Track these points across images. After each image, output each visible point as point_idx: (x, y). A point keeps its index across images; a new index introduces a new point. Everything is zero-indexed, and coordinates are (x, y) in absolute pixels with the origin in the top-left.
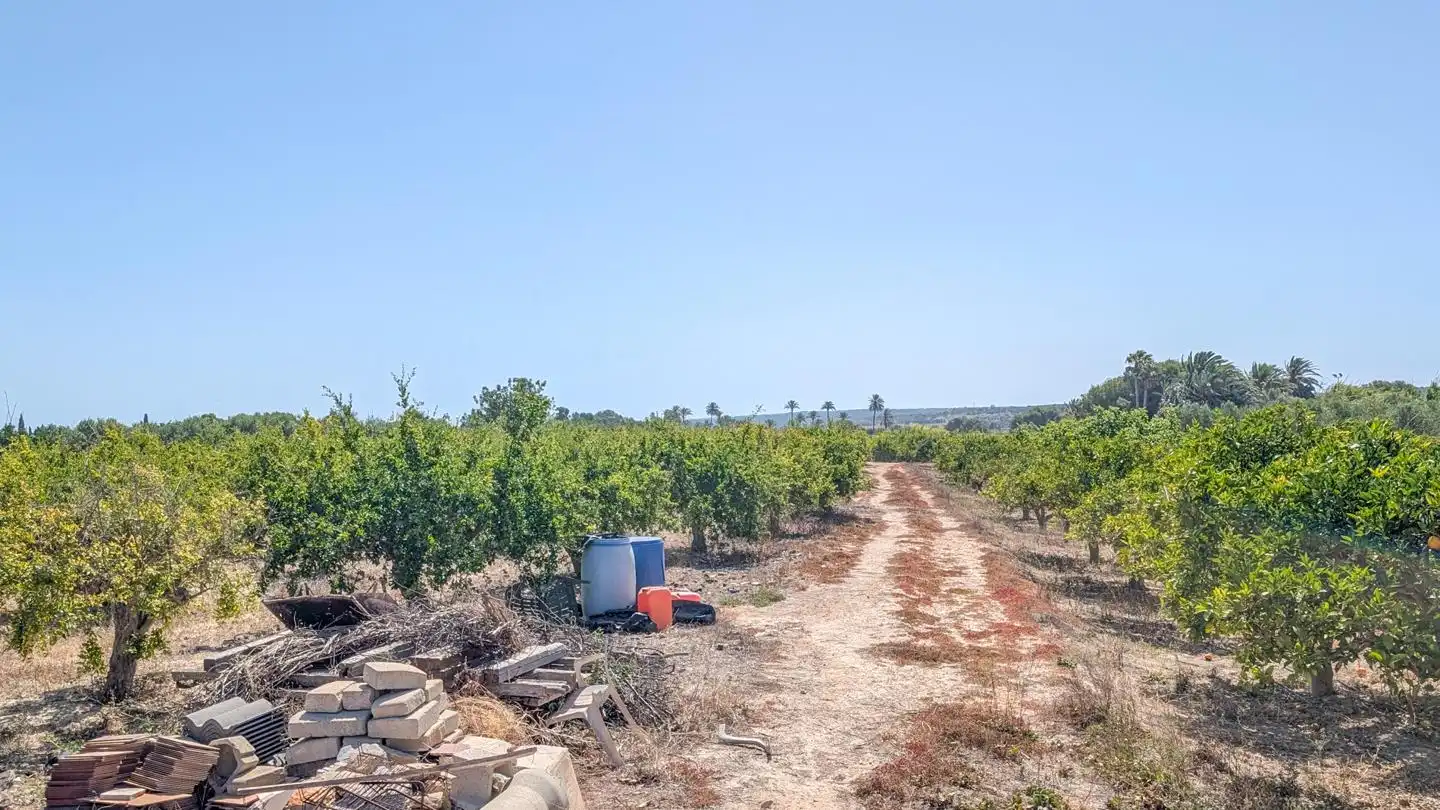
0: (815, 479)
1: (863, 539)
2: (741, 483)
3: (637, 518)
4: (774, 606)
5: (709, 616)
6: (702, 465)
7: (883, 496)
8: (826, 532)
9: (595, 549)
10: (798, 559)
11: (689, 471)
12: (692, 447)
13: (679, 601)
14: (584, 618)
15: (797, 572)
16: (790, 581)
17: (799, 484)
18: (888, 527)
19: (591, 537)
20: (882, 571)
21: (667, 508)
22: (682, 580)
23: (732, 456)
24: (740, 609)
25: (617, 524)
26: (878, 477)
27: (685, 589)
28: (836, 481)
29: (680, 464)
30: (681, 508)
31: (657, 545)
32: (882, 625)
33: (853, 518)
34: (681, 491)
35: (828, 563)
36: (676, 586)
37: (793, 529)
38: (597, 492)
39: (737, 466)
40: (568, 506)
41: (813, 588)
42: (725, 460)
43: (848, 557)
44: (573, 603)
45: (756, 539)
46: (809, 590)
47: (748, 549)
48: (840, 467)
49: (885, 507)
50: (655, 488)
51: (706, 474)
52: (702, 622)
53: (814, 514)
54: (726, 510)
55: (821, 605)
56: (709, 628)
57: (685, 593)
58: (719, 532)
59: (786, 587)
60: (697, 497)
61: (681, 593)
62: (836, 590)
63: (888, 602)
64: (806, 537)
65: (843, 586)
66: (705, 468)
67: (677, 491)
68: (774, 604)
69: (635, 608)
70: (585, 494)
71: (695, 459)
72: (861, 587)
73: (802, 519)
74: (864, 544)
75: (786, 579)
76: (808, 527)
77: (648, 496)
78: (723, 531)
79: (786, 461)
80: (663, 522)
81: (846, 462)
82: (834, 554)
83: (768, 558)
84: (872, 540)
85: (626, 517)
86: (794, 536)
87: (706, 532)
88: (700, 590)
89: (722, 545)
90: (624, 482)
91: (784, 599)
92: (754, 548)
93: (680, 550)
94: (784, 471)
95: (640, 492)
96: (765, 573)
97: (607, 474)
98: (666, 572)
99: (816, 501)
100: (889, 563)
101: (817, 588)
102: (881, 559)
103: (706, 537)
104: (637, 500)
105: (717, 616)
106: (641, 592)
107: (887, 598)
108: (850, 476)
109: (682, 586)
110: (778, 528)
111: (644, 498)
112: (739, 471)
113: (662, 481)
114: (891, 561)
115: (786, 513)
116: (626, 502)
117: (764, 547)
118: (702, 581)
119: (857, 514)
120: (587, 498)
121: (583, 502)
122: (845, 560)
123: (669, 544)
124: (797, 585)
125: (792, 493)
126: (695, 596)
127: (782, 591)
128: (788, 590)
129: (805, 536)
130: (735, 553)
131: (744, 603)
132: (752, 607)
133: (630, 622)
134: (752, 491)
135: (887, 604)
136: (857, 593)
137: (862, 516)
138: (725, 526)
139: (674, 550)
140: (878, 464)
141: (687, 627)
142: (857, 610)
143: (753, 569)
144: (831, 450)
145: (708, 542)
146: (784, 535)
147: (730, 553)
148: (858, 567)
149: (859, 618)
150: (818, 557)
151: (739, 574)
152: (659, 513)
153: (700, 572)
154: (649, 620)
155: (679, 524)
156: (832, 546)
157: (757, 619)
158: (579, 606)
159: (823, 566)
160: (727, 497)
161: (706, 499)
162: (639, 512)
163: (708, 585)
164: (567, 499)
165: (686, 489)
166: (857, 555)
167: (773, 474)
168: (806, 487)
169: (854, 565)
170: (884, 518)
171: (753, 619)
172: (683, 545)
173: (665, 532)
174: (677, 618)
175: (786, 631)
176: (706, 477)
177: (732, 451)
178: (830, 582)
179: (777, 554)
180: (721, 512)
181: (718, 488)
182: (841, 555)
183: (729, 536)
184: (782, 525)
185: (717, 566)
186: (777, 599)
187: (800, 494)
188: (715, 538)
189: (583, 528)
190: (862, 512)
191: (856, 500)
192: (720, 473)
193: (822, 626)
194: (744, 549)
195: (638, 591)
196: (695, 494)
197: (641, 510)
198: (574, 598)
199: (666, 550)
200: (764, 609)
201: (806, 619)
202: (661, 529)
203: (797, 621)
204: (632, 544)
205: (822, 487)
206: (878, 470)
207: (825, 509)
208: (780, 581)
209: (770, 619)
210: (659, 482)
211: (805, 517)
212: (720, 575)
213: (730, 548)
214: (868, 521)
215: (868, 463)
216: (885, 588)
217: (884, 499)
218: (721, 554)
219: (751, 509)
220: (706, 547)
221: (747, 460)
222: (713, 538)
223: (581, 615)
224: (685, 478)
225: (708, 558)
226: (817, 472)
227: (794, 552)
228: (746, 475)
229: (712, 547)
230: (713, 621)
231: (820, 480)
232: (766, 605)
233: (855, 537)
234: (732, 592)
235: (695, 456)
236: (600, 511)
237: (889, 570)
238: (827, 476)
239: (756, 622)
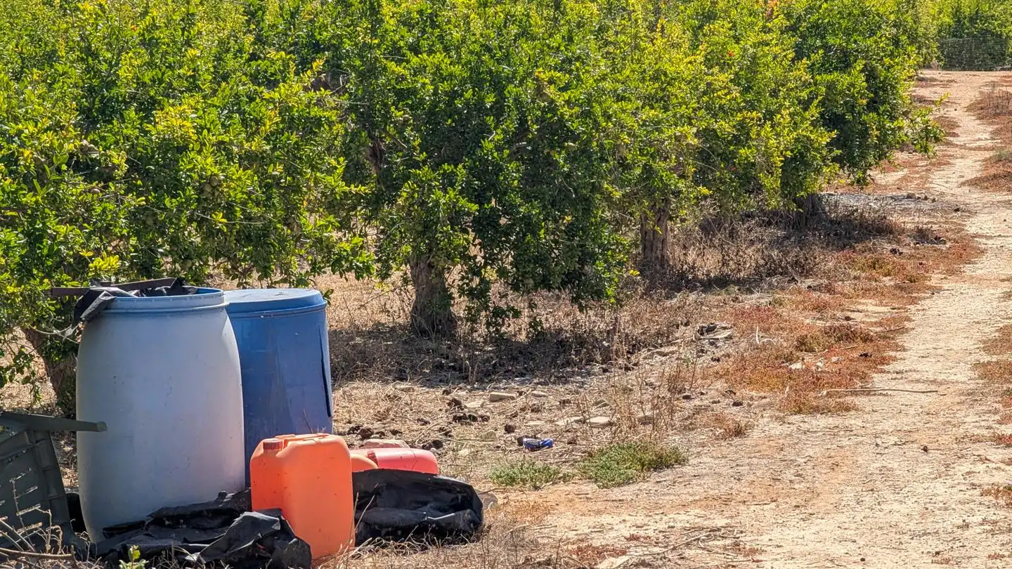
0: (770, 115)
1: (911, 287)
2: (556, 131)
3: (245, 237)
4: (651, 484)
5: (467, 514)
6: (438, 76)
7: (969, 166)
8: (805, 270)
9: (119, 332)
10: (725, 348)
11: (401, 95)
12: (406, 22)
13: (373, 473)
14: (90, 536)
15: (720, 385)
16: (698, 410)
17: (725, 127)
18: (983, 252)
19: (105, 293)
20: (963, 376)
21: (332, 204)
22: (381, 417)
23: (526, 47)
24: (553, 493)
25: (184, 254)
26: (952, 113)
27: (393, 440)
28: (830, 120)
29: (369, 72)
30: (375, 203)
31: (306, 312)
32: (966, 526)
33: (881, 229)
34: (376, 155)
35: (809, 358)
36: (366, 434)
37: (708, 263)
38: (118, 159)
39: (545, 76)
40: (28, 199)
41: (767, 428)
42: (507, 58)
43: (866, 339)
44: (53, 493)
45: (599, 294)
46: (755, 434)
47: (575, 325)
48: (843, 80)
49: (974, 197)
50: (297, 146)
51: (450, 104)
52: (445, 535)
53: (771, 218)
54: (509, 210)
55: (789, 475)
56: (462, 549)
57: (392, 451)
58: (490, 274)
59: (688, 429)
60: (424, 172)
61: (380, 453)
62: (833, 432)
63: (984, 460)
64: (747, 285)
65: (853, 420)
66: (444, 87)
67: (364, 157)
68: (655, 476)
69: (244, 498)
70: (84, 166)
71: (415, 60)
72: (905, 422)
73: (733, 235)
74: (914, 301)
75: (689, 405)
76: (751, 257)
77: (277, 170)
78: (502, 273)
79: (681, 64)
80: (322, 245)
81: (859, 65)
82: (827, 332)
83: (635, 347)
84: (935, 290)
85: (210, 232)
86: (710, 284)
87: (455, 275)
88: (437, 444)
89: (498, 313)
90: (199, 130)
91: (681, 461)
92: (593, 320)
93: (377, 332)
94: (679, 91)
95: (250, 160)
96: (627, 391)
97: (148, 108)
98: (336, 396)
99: (771, 182)
100: (987, 350)
101: (777, 429)
102: (958, 343)
103: (454, 291)
104: (241, 182)
105: (488, 517)
106: (259, 451)
107: (981, 449)
108: (873, 106)
109: (382, 435)
110: (663, 261)
111: (263, 175)
112: (551, 91)
113: (318, 122)
114: (989, 346)
115: (687, 218)
116: (208, 189)
117: (625, 316)
118: (443, 419)
119: (895, 218)
120: (89, 178)
121: (75, 188)
122: (861, 347)
123: (344, 314)
124: (719, 420)
125: (704, 156)
126: (416, 459)
127: (674, 440)
128: (700, 436)
129: (738, 282)
130: (540, 336)
131: (566, 479)
132: (589, 488)
133: (231, 542)
134: (585, 151)
135: (981, 467)
136: (894, 439)
137: (908, 222)
138: (508, 259)
139: (360, 333)
140: (955, 75)
141: (401, 551)
142: (896, 489)
143: (594, 381)
144: (818, 30)
145: (460, 306)
146: (682, 282)
147: (522, 337)
148: (898, 366)
149: (899, 510)
150: (783, 342)
151: (550, 395)
152: (310, 221)
153: (439, 392)
154: (286, 532)
155: (369, 255)
156: (820, 308)
157: (605, 519)
158: (73, 501)
159: (797, 366)
160: (514, 172)
161: (449, 181)
162: (249, 218)
163: (457, 430)
164: (27, 179)
165: (394, 148)
166: (893, 331)
167: (650, 101)
168: (742, 136)
169: (884, 361)
170: (972, 227)
171: (592, 520)
172: (383, 318)
173: (327, 279)
174: (367, 524)
175: (688, 553)
176: (451, 111)
177: (525, 34)
178: (816, 410)
179: (664, 337)
180: (495, 215)
181: (488, 145)
182: (847, 335)
183: (515, 288)
184: (675, 253)
185: (486, 375)
186: (660, 463)
187: (728, 158)
188: (480, 294)
189: (79, 266)
190: (905, 211)
191: (893, 177)
192: (490, 100)
193: (792, 533)
194: (566, 323)
195: (249, 447)
196: (417, 165)
197: (255, 210)
198: (59, 477)
199: (334, 334)
200: (628, 492)
201: (746, 515)
202: (316, 269)
203: (720, 522)
204: (234, 310)
205: (788, 137)
206: (953, 92)
207: (799, 203)
208: (672, 412)
209: (640, 520)
210: (311, 126)
211: (742, 229)
212: (494, 399)
213: (525, 320)
214: (922, 235)
215: (927, 73)
216: (972, 421)
217: (971, 175)
218: (500, 340)
219: (585, 206)
220: (452, 321)
221: (569, 61)
222: (471, 294)
223: (80, 527)
224: (387, 117)
225: (461, 353)
226: (774, 94)
227: (711, 329)
228: (568, 102)
229: (473, 319)
230: (474, 530)
231: (784, 117)
232: (628, 481)
233: (887, 281)
234: (533, 448)
235: (416, 50)
236: (133, 216)
237: (986, 371)
238: (806, 105)
239: (601, 529)
